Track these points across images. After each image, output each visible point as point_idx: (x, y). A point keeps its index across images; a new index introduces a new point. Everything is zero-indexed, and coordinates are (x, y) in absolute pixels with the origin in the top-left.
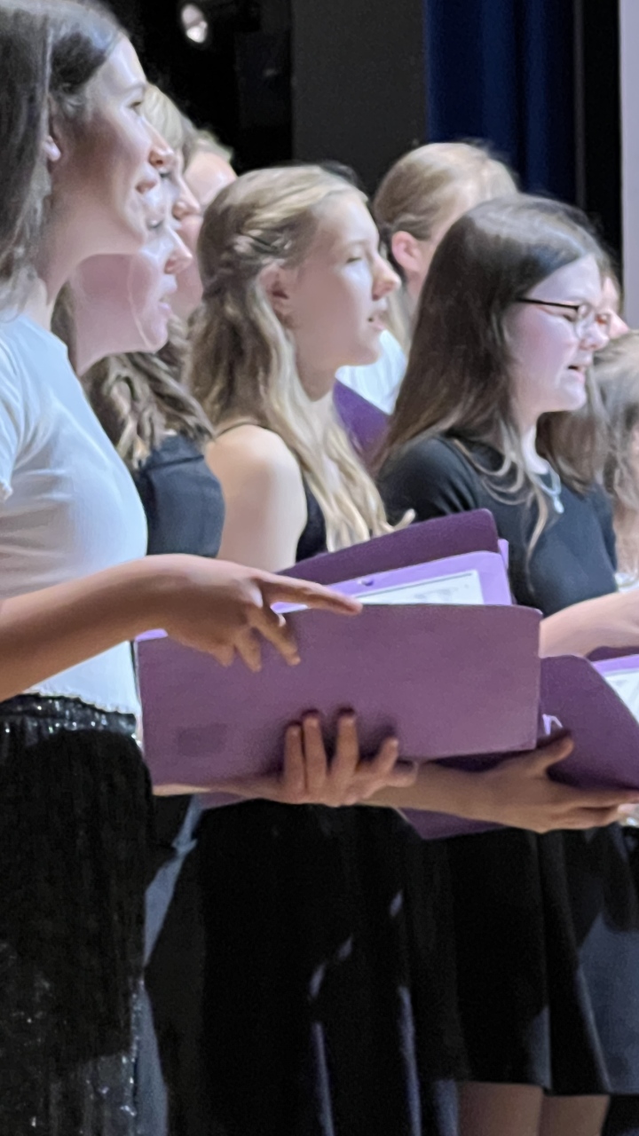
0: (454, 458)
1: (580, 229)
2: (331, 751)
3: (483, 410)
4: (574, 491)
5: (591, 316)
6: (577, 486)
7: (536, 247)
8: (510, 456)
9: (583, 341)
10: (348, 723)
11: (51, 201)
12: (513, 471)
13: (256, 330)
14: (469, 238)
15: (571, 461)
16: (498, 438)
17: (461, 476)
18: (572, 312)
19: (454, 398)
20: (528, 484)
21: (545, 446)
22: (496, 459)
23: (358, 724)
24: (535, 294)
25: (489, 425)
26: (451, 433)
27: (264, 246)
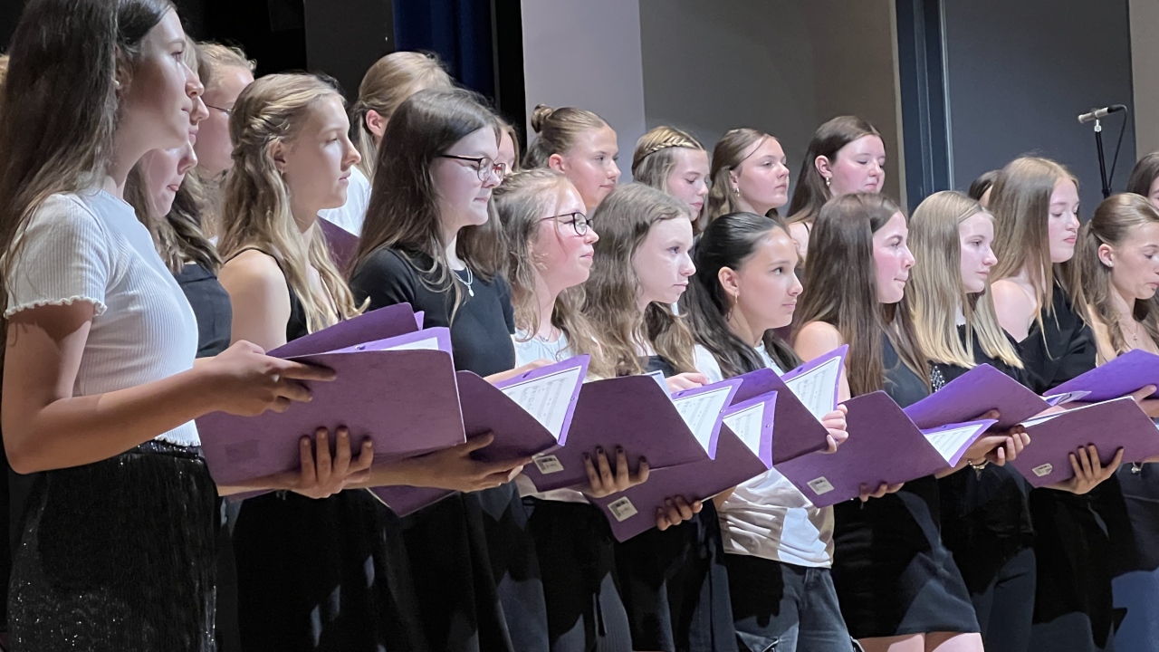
0: (401, 263)
1: (483, 108)
2: (333, 454)
3: (420, 229)
4: (483, 281)
5: (490, 166)
6: (484, 277)
7: (453, 119)
8: (438, 259)
9: (484, 182)
10: (344, 434)
11: (119, 115)
12: (439, 268)
13: (267, 183)
14: (409, 116)
15: (481, 261)
16: (429, 245)
17: (405, 275)
18: (477, 163)
19: (400, 221)
20: (449, 277)
21: (462, 252)
22: (428, 261)
23: (349, 434)
24: (451, 152)
25: (423, 238)
26: (397, 246)
27: (271, 127)
